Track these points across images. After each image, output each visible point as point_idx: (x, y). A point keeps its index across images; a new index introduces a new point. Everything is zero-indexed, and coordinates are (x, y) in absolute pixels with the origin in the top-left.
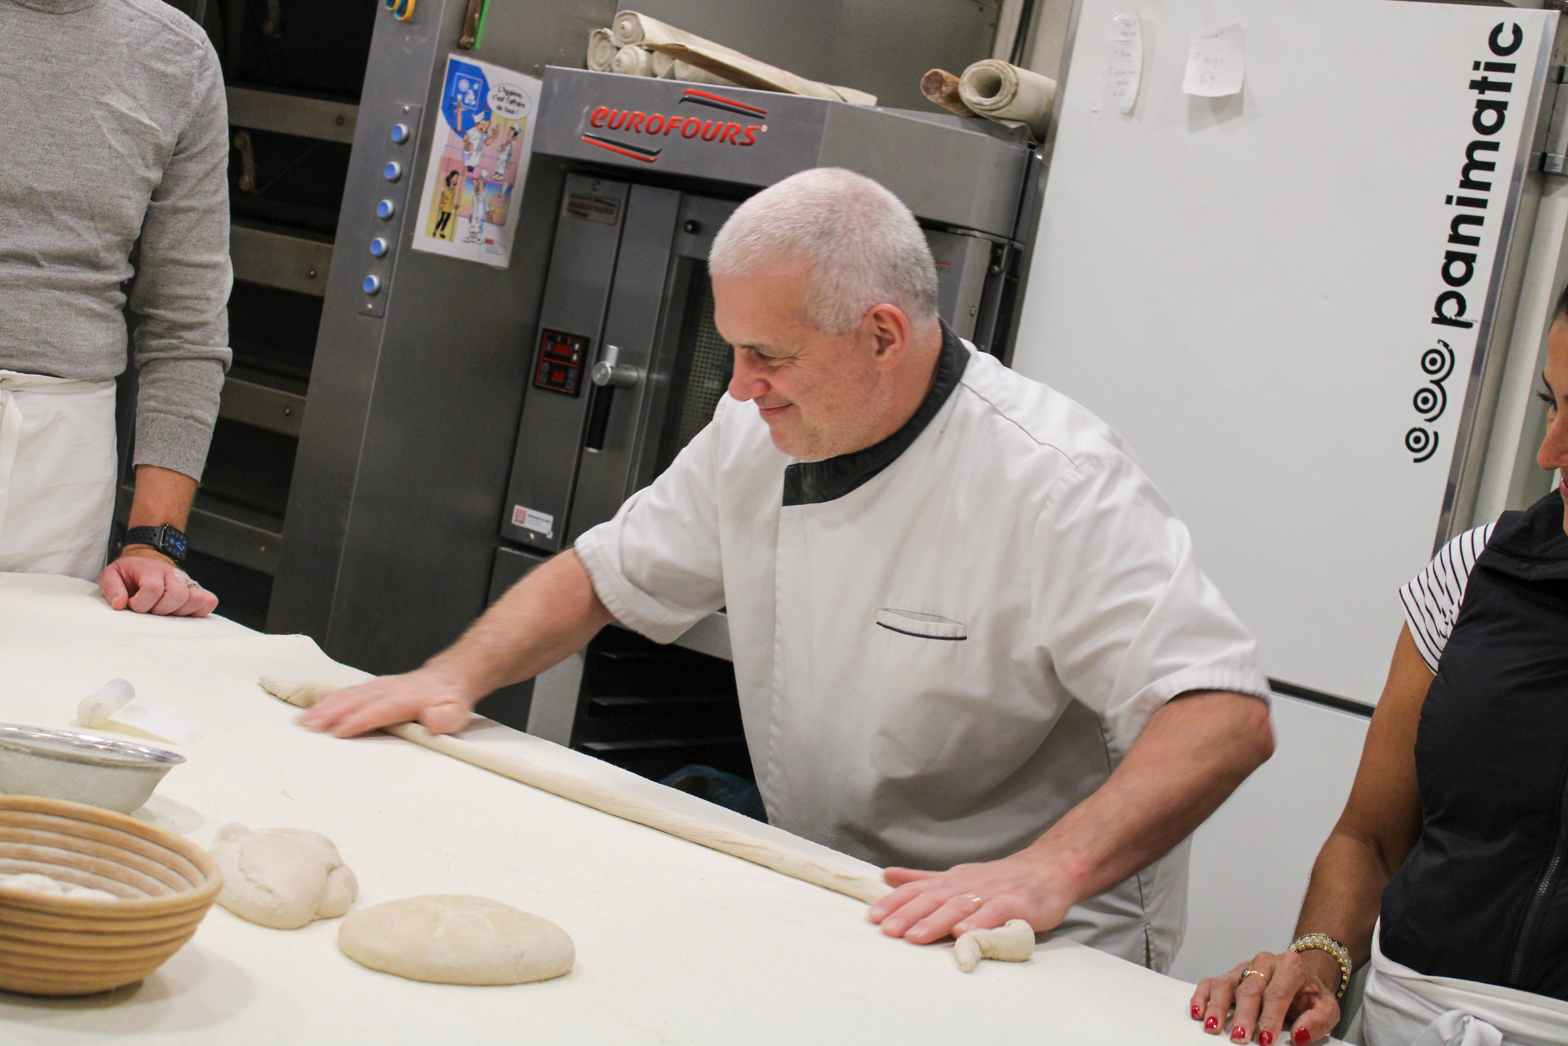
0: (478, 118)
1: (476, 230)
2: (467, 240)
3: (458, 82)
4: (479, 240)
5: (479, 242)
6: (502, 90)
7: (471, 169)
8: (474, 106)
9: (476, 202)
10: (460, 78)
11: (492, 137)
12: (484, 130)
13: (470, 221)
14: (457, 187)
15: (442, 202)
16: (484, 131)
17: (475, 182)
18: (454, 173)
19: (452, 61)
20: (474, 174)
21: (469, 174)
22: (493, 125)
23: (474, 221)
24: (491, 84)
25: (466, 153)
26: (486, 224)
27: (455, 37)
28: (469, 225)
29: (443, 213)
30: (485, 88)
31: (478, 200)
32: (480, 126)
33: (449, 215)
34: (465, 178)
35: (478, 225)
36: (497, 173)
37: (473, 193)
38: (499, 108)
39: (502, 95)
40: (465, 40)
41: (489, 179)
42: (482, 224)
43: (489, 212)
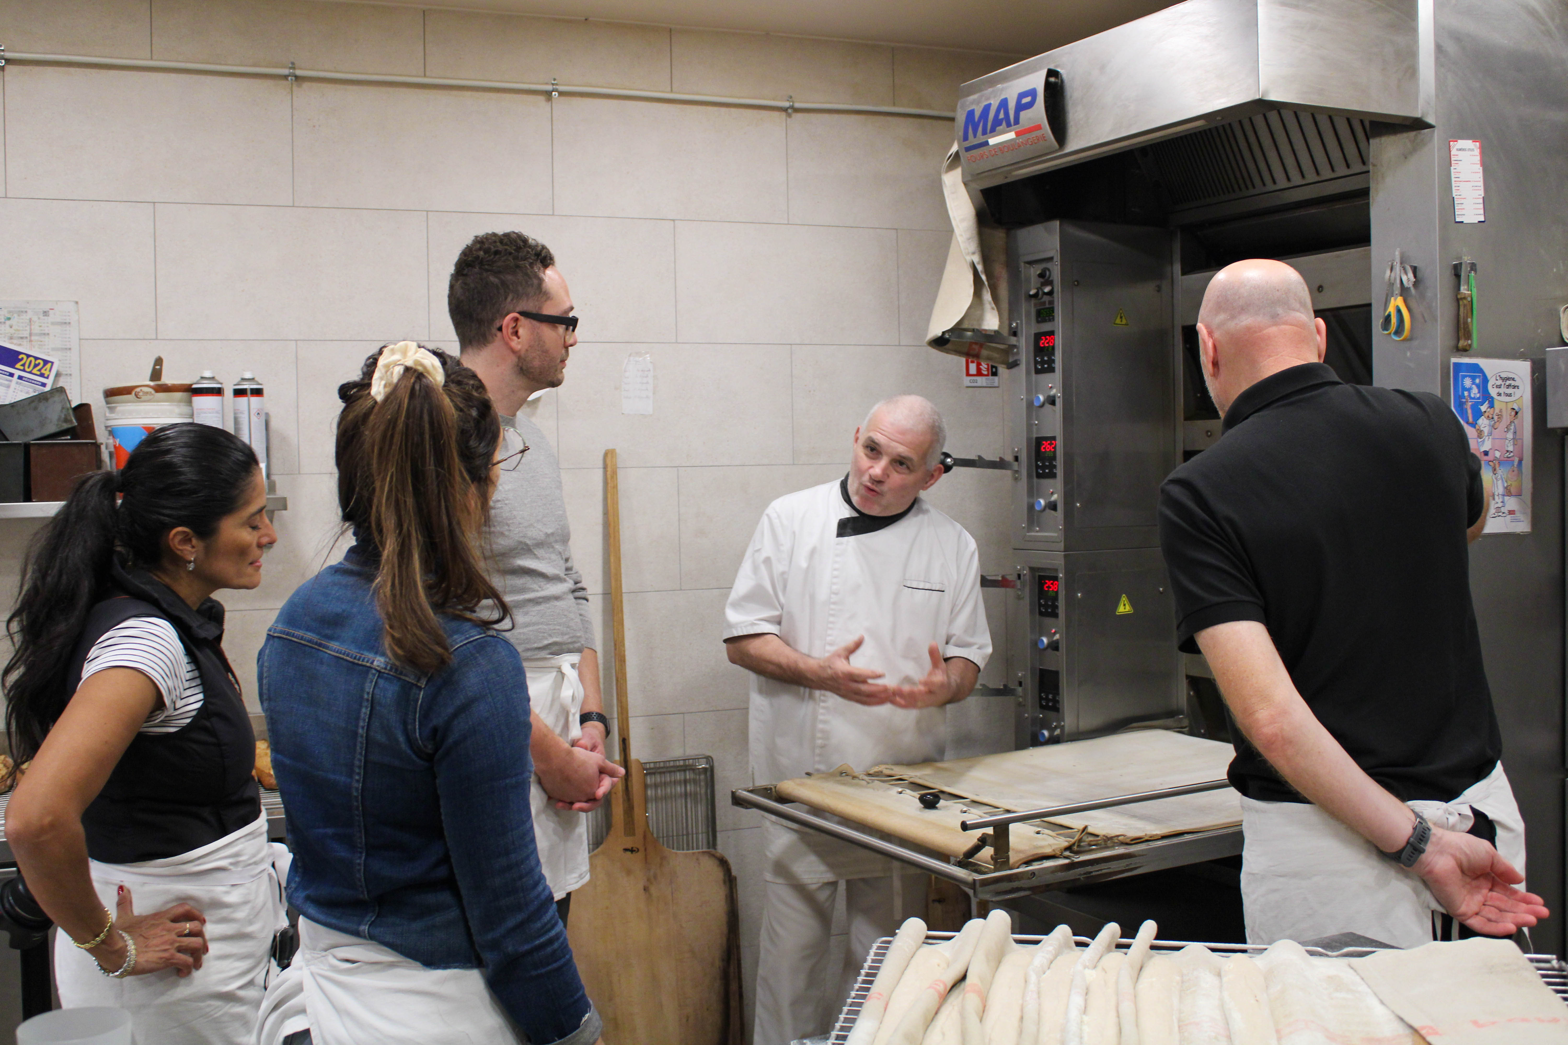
0: (1483, 408)
1: (1500, 505)
2: (1494, 516)
3: (1462, 381)
4: (1507, 513)
5: (1505, 515)
6: (1498, 378)
7: (1486, 453)
8: (1479, 398)
9: (1495, 481)
10: (1464, 377)
11: (1498, 421)
12: (1491, 416)
13: (1494, 499)
16: (1490, 418)
17: (1491, 463)
19: (1455, 364)
20: (1490, 457)
21: (1486, 458)
22: (1497, 411)
23: (1496, 497)
24: (1489, 374)
25: (1480, 440)
26: (1506, 498)
27: (1453, 343)
28: (1493, 502)
30: (1485, 380)
31: (1496, 479)
32: (1486, 414)
35: (1501, 500)
36: (1508, 451)
37: (1491, 474)
38: (1499, 394)
39: (1499, 382)
40: (1462, 343)
41: (1502, 458)
42: (1503, 499)
43: (1507, 486)
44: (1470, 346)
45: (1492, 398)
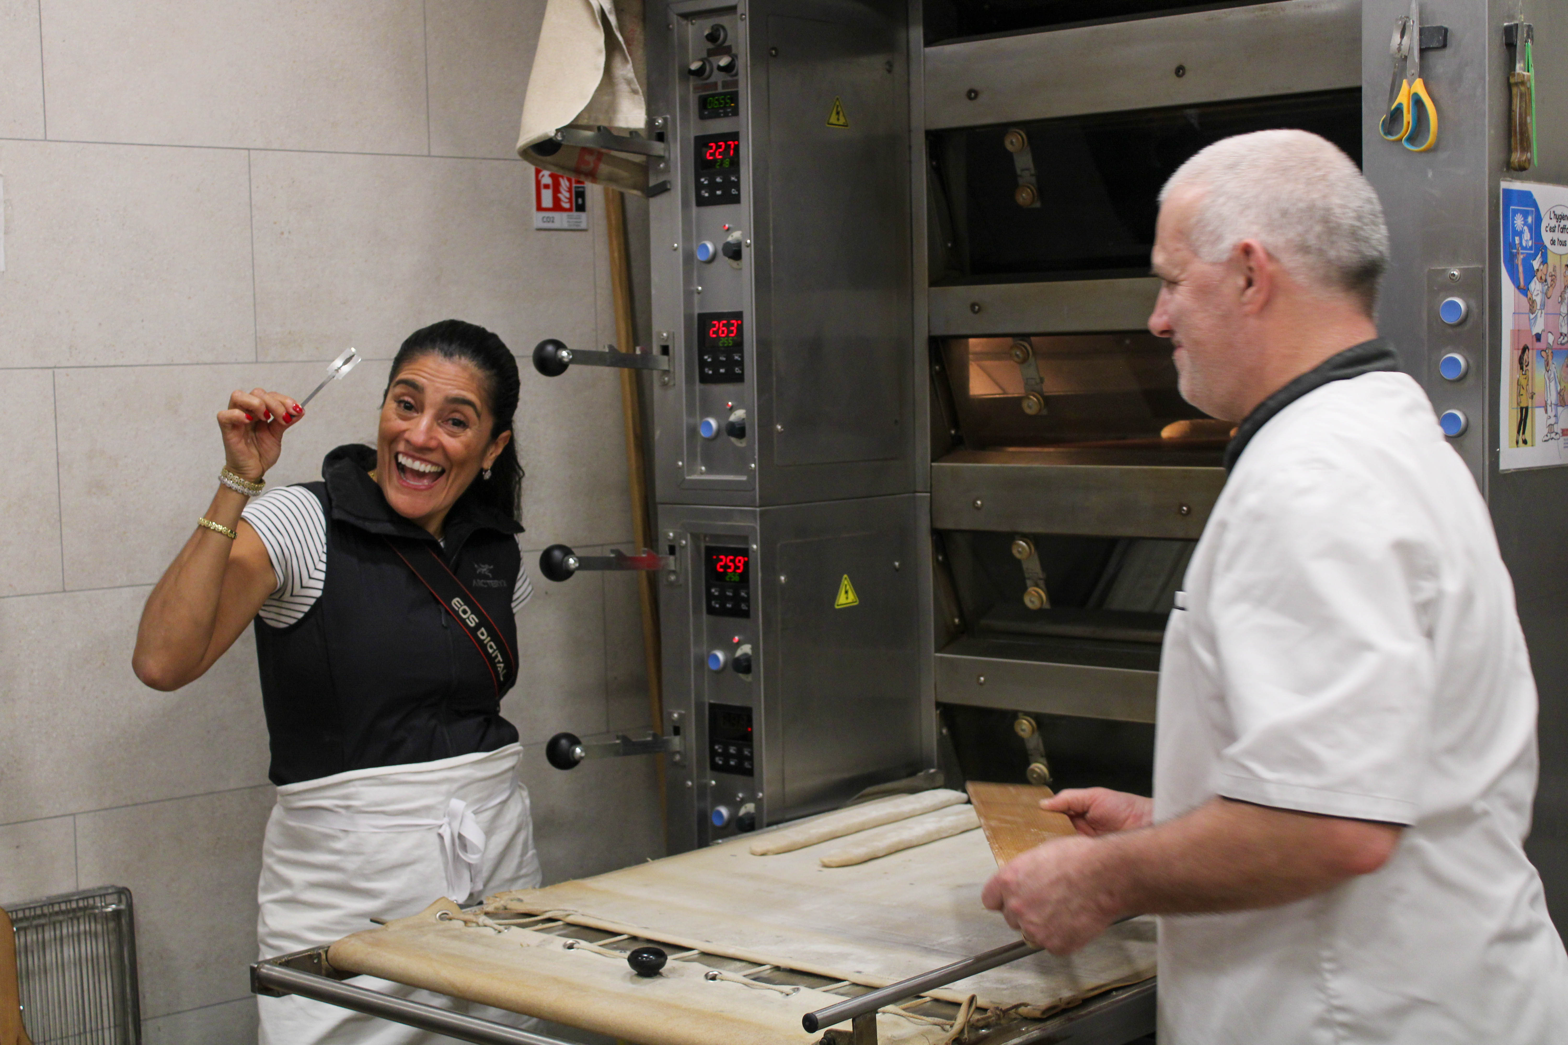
0: (1536, 264)
1: (1552, 421)
2: (1546, 438)
3: (1513, 220)
4: (1557, 433)
5: (1558, 436)
6: (1552, 216)
7: (1538, 337)
8: (1531, 248)
9: (1548, 382)
10: (1515, 212)
11: (1551, 285)
12: (1543, 278)
13: (1546, 411)
14: (1529, 367)
15: (1519, 395)
16: (1543, 281)
17: (1543, 354)
18: (1525, 349)
19: (1505, 191)
20: (1542, 345)
21: (1538, 345)
22: (1550, 269)
23: (1549, 409)
24: (1542, 211)
25: (1532, 316)
26: (1560, 409)
27: (1502, 157)
28: (1546, 415)
29: (1522, 409)
30: (1538, 219)
31: (1549, 378)
32: (1539, 274)
33: (1527, 409)
34: (1535, 351)
35: (1553, 413)
36: (1561, 334)
37: (1544, 371)
38: (1553, 242)
39: (1553, 223)
40: (1517, 157)
41: (1556, 346)
42: (1556, 410)
43: (1561, 390)
44: (1529, 161)
45: (1545, 248)
